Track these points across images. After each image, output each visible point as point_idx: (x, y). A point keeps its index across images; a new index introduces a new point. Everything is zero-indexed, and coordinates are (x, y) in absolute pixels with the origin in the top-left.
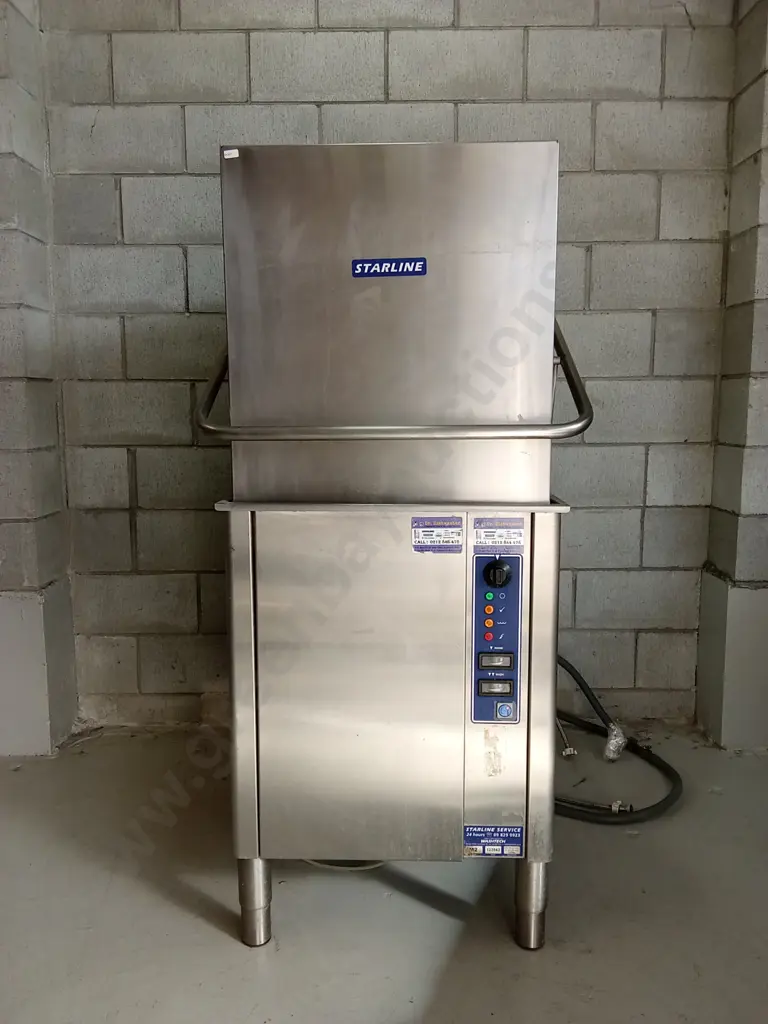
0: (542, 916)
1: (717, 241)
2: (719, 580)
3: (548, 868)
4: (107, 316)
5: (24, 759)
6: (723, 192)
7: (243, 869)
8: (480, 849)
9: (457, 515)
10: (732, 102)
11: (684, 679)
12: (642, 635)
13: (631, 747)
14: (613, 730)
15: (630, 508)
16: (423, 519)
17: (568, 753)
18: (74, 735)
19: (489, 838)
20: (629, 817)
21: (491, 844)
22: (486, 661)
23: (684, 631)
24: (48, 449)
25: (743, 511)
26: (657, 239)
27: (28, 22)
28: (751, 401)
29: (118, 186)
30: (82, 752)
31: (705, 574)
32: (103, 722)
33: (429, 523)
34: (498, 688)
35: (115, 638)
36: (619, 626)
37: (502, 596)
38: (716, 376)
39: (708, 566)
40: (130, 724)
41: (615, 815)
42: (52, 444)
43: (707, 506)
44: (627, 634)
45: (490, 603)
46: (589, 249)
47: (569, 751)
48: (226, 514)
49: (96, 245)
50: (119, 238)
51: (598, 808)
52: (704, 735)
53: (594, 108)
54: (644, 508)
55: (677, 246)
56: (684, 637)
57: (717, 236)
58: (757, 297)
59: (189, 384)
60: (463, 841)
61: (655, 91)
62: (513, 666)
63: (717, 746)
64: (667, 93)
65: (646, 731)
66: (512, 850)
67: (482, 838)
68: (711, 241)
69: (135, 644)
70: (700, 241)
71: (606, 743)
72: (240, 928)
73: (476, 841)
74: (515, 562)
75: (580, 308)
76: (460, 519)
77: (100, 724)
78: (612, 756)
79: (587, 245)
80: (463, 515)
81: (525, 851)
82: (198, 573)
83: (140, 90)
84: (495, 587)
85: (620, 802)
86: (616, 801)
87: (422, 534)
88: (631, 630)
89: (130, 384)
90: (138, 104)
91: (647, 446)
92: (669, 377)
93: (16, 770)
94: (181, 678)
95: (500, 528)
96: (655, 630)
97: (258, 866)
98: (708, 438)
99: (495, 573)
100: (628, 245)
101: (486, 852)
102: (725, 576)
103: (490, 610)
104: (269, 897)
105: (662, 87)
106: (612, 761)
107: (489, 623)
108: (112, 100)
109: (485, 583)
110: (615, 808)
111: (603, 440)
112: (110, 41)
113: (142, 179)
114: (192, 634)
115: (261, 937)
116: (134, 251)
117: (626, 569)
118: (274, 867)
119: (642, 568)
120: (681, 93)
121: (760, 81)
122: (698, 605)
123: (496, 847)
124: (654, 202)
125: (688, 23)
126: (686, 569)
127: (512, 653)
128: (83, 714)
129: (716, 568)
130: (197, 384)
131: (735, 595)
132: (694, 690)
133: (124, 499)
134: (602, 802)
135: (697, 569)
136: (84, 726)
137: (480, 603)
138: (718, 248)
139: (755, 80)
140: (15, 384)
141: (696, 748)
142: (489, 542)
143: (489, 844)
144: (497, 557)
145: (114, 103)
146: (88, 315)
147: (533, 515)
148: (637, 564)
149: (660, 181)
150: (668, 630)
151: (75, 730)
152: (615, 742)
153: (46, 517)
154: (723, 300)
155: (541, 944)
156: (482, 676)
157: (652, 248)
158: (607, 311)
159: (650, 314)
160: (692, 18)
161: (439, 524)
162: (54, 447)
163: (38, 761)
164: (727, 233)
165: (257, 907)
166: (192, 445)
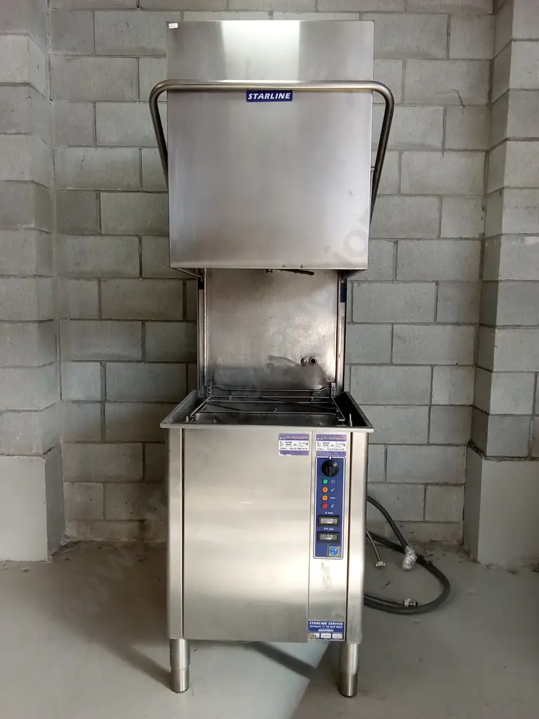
0: (356, 676)
1: (477, 239)
2: (477, 455)
3: (359, 647)
4: (89, 279)
5: (30, 563)
6: (481, 208)
7: (173, 645)
8: (318, 635)
9: (306, 433)
10: (488, 152)
11: (456, 516)
12: (429, 487)
13: (420, 560)
14: (408, 551)
15: (421, 406)
16: (286, 435)
17: (380, 565)
18: (62, 547)
19: (324, 628)
20: (415, 609)
21: (325, 632)
22: (323, 521)
23: (456, 485)
24: (50, 364)
25: (491, 412)
26: (439, 237)
27: (42, 95)
28: (496, 344)
29: (98, 197)
30: (67, 559)
31: (469, 449)
32: (81, 538)
33: (289, 438)
34: (330, 538)
35: (89, 484)
36: (414, 481)
37: (333, 481)
38: (476, 324)
39: (471, 444)
40: (98, 540)
41: (406, 608)
42: (52, 360)
43: (470, 406)
44: (419, 486)
45: (325, 485)
46: (396, 243)
47: (380, 563)
48: (167, 430)
49: (84, 235)
50: (99, 231)
51: (396, 603)
52: (468, 553)
53: (400, 155)
54: (431, 406)
55: (451, 242)
56: (455, 489)
57: (477, 236)
58: (500, 279)
59: (141, 323)
60: (308, 630)
61: (439, 145)
62: (339, 524)
63: (475, 561)
64: (447, 147)
65: (431, 550)
66: (338, 636)
67: (320, 628)
68: (473, 239)
69: (102, 489)
70: (467, 239)
71: (403, 559)
72: (170, 680)
73: (316, 630)
74: (341, 462)
75: (390, 279)
76: (308, 435)
77: (78, 539)
78: (407, 567)
79: (394, 240)
80: (310, 433)
81: (345, 637)
82: (144, 443)
83: (113, 138)
84: (329, 476)
85: (409, 600)
86: (407, 599)
87: (285, 444)
88: (421, 484)
89: (103, 322)
90: (112, 147)
91: (433, 366)
92: (447, 324)
93: (25, 571)
94: (132, 511)
95: (332, 440)
96: (437, 484)
97: (182, 644)
98: (471, 362)
99: (328, 469)
100: (421, 241)
101: (322, 637)
102: (480, 451)
103: (325, 490)
104: (188, 662)
105: (443, 143)
106: (407, 570)
107: (325, 498)
108: (95, 143)
109: (322, 474)
110: (407, 604)
111: (405, 362)
112: (95, 107)
113: (113, 194)
114: (140, 482)
115: (183, 687)
116: (107, 239)
117: (420, 445)
118: (191, 644)
119: (429, 444)
120: (456, 146)
121: (503, 145)
122: (464, 468)
123: (327, 634)
124: (437, 215)
125: (460, 104)
126: (457, 446)
127: (338, 516)
128: (68, 533)
129: (476, 446)
130: (146, 323)
131: (486, 465)
132: (462, 523)
133: (97, 395)
134: (398, 599)
135: (464, 445)
136: (68, 541)
137: (320, 486)
138: (478, 244)
139: (500, 143)
140: (31, 325)
141: (461, 562)
142: (325, 449)
143: (323, 632)
144: (330, 458)
145: (96, 146)
146: (77, 279)
147: (352, 433)
148: (426, 442)
149: (441, 201)
150: (446, 484)
151: (62, 543)
152: (410, 558)
153: (48, 408)
154: (481, 276)
155: (355, 694)
156: (320, 530)
157: (435, 243)
158: (408, 282)
159: (434, 284)
160: (463, 100)
161: (296, 438)
162: (54, 362)
163: (39, 565)
164: (484, 234)
165: (181, 668)
166: (142, 361)
